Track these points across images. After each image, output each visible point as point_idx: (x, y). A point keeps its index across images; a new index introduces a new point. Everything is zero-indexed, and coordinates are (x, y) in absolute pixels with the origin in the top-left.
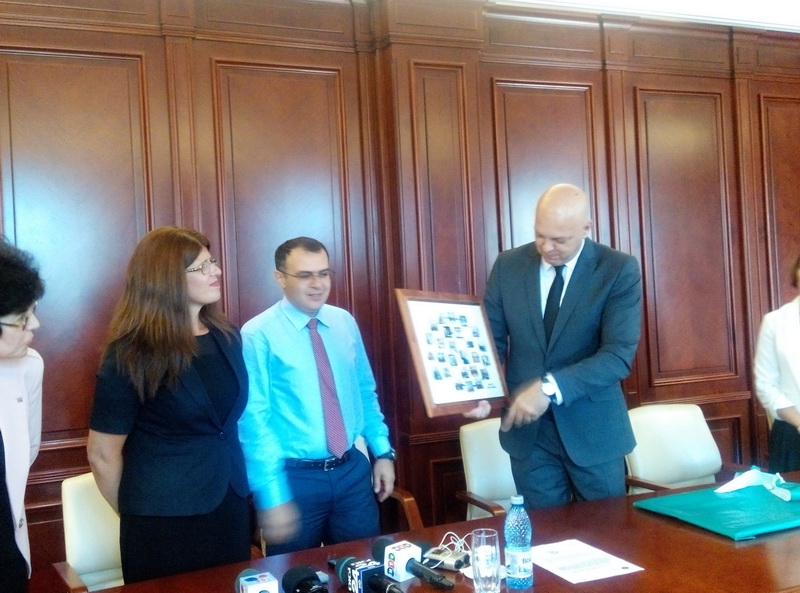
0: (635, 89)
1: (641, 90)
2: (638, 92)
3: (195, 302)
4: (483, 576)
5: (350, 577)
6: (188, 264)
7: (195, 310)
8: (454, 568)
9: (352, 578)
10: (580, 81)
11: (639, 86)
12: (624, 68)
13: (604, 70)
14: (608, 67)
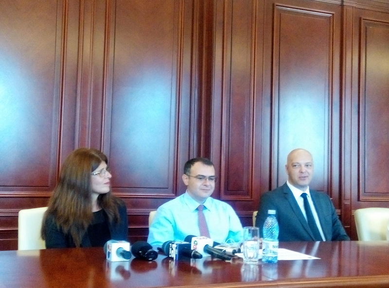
0: (360, 19)
1: (363, 19)
2: (362, 21)
3: (96, 193)
4: (249, 256)
5: (170, 249)
6: (93, 170)
7: (95, 197)
8: (231, 254)
9: (172, 249)
10: (327, 10)
11: (363, 17)
12: (354, 5)
13: (342, 6)
14: (345, 4)
